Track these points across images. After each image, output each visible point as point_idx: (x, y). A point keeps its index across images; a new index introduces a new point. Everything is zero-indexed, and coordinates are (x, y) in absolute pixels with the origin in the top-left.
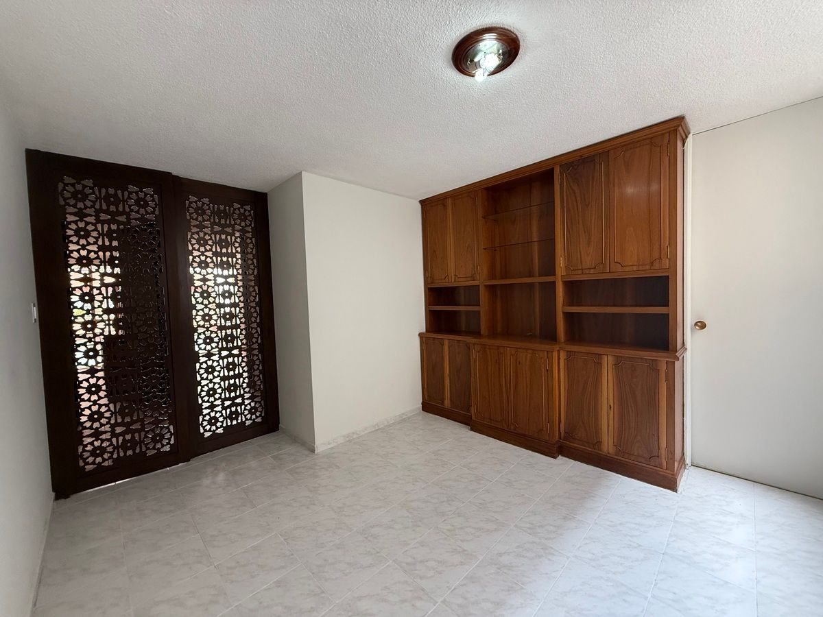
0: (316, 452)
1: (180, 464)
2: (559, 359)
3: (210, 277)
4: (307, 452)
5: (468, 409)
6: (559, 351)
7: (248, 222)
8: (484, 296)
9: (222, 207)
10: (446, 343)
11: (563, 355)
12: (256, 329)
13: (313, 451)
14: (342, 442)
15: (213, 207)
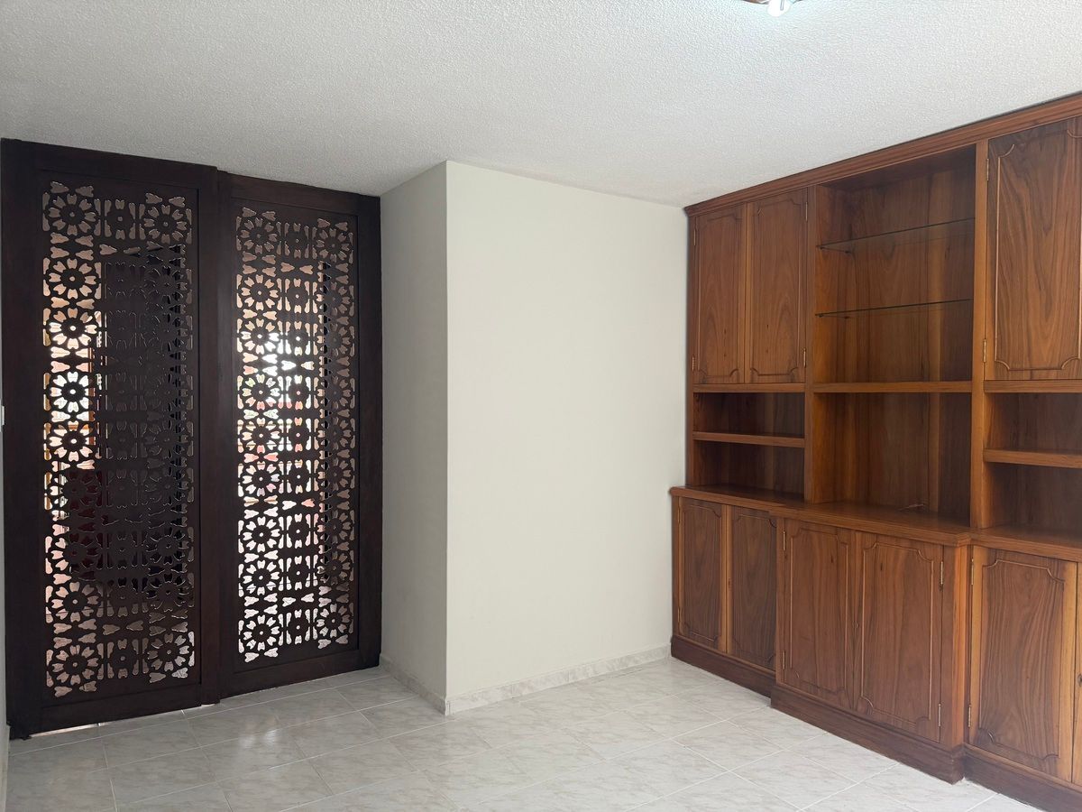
0: (447, 714)
1: (203, 706)
2: (970, 565)
3: (271, 359)
4: (430, 712)
5: (770, 660)
6: (970, 547)
7: (342, 255)
8: (813, 415)
9: (297, 227)
10: (727, 514)
11: (979, 556)
12: (348, 461)
13: (441, 710)
14: (499, 699)
15: (283, 227)
